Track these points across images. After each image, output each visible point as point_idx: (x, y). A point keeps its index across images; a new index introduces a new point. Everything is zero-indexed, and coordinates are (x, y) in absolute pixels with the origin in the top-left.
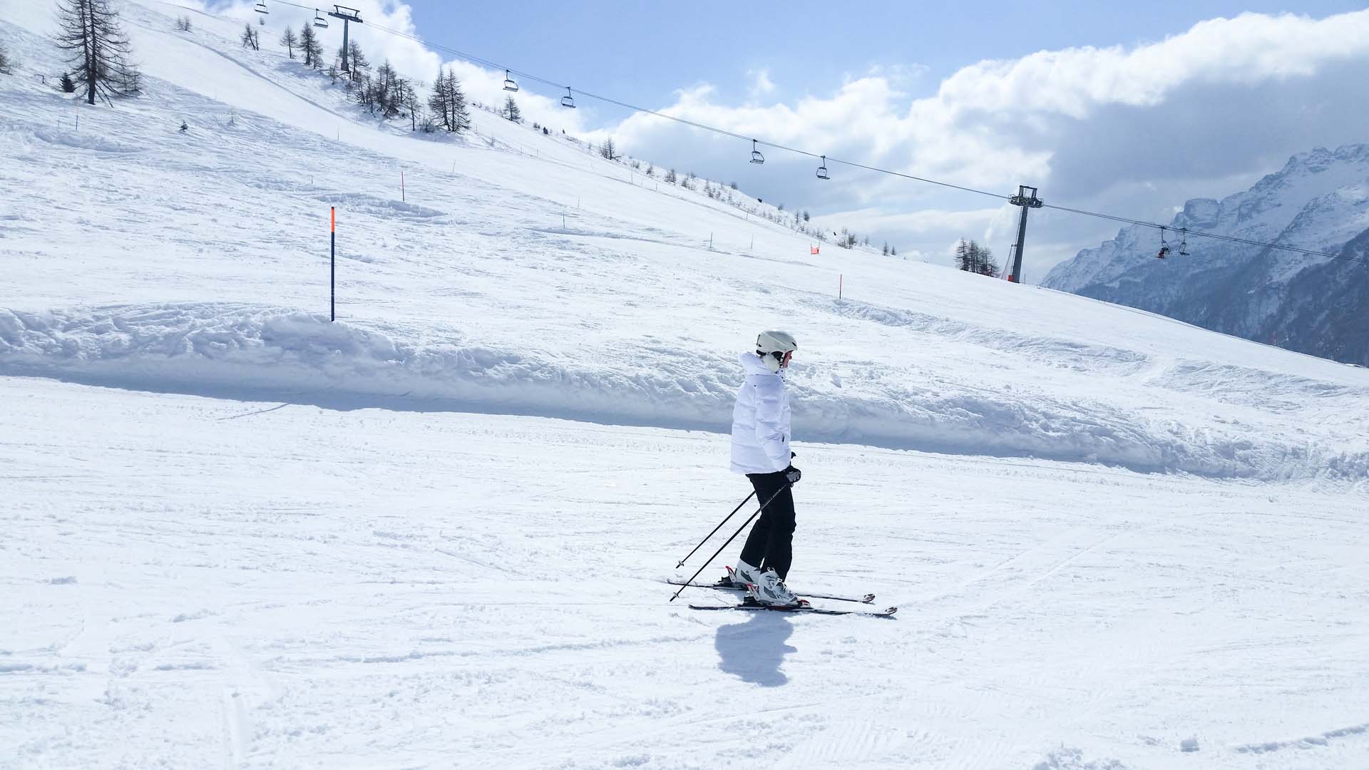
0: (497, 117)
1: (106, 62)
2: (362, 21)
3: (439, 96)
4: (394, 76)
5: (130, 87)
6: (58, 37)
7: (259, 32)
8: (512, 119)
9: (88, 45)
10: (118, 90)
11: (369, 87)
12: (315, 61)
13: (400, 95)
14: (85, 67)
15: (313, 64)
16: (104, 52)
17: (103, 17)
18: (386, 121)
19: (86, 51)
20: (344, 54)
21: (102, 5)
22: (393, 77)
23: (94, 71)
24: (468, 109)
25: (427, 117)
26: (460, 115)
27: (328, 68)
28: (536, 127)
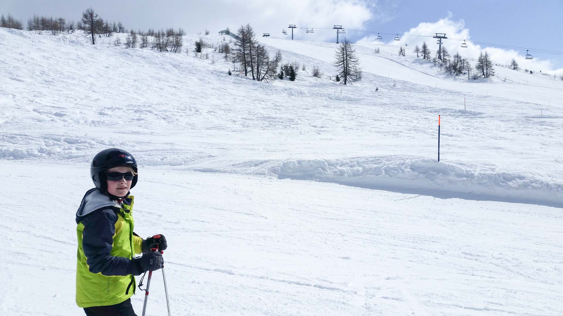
0: (507, 69)
1: (350, 69)
2: (447, 38)
3: (480, 64)
4: (461, 58)
5: (358, 77)
6: (335, 62)
7: (405, 49)
8: (514, 69)
9: (345, 64)
10: (354, 78)
11: (450, 64)
12: (427, 57)
13: (463, 66)
14: (344, 72)
15: (426, 58)
16: (350, 66)
17: (350, 53)
18: (457, 77)
19: (344, 66)
20: (439, 52)
21: (349, 49)
23: (346, 73)
24: (494, 67)
25: (475, 73)
26: (490, 70)
27: (433, 59)
28: (526, 71)
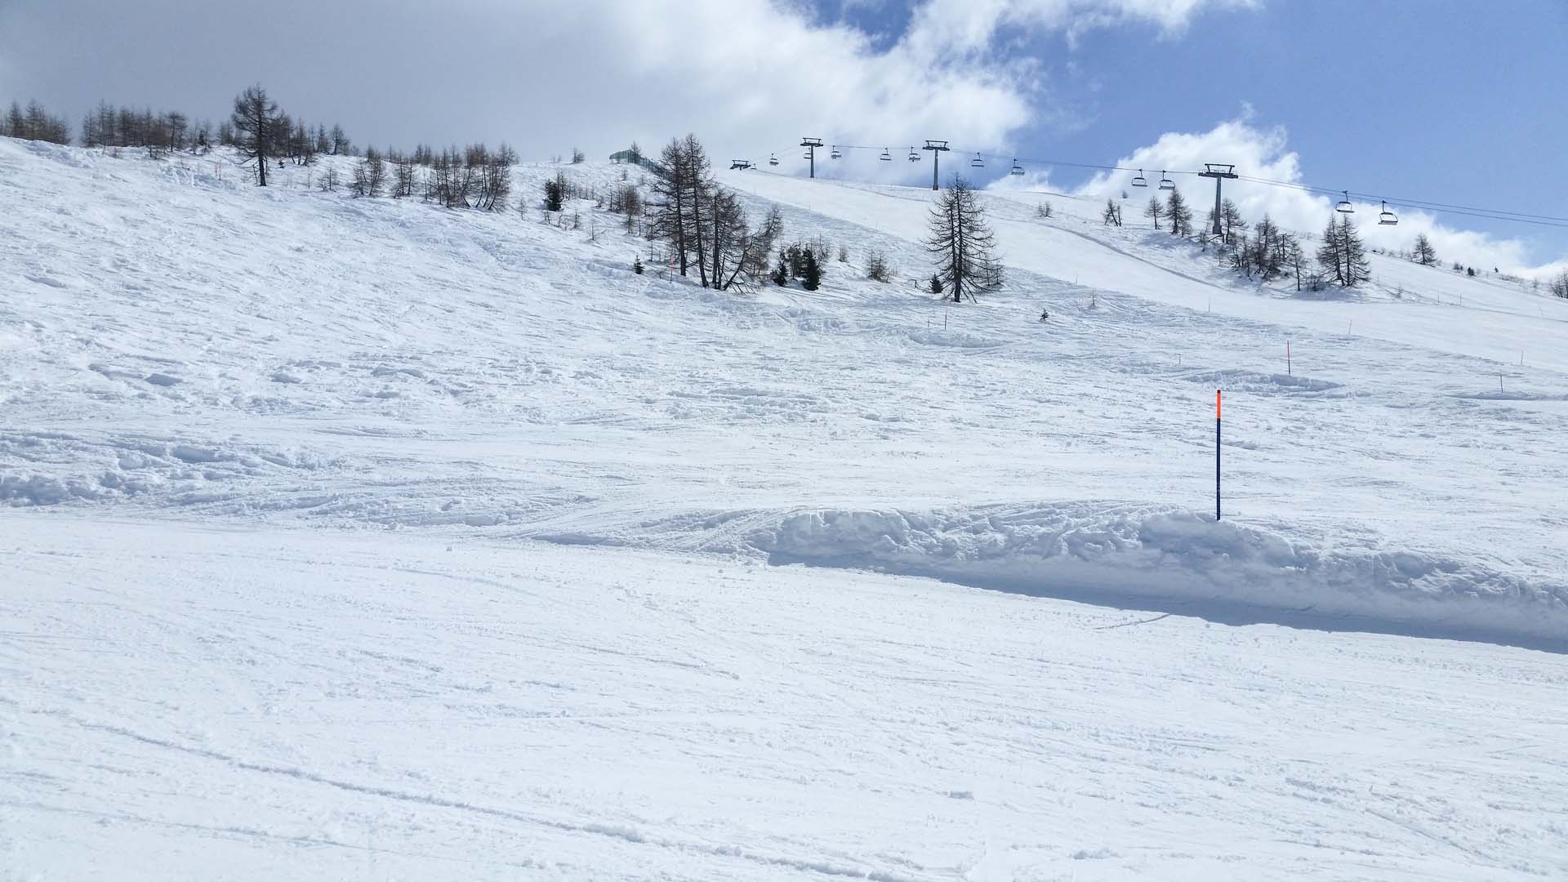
0: (1406, 263)
1: (971, 259)
2: (1237, 177)
3: (1330, 247)
5: (992, 281)
6: (930, 241)
7: (1122, 207)
8: (1424, 262)
9: (955, 245)
10: (982, 286)
11: (1245, 248)
12: (1183, 229)
13: (1282, 253)
14: (953, 266)
15: (1180, 232)
16: (970, 250)
17: (969, 216)
18: (1265, 284)
19: (953, 252)
20: (1216, 215)
21: (969, 204)
22: (1274, 232)
23: (960, 269)
24: (1367, 257)
25: (1315, 273)
26: (1357, 265)
27: (1197, 234)
28: (1458, 268)
